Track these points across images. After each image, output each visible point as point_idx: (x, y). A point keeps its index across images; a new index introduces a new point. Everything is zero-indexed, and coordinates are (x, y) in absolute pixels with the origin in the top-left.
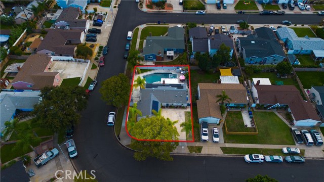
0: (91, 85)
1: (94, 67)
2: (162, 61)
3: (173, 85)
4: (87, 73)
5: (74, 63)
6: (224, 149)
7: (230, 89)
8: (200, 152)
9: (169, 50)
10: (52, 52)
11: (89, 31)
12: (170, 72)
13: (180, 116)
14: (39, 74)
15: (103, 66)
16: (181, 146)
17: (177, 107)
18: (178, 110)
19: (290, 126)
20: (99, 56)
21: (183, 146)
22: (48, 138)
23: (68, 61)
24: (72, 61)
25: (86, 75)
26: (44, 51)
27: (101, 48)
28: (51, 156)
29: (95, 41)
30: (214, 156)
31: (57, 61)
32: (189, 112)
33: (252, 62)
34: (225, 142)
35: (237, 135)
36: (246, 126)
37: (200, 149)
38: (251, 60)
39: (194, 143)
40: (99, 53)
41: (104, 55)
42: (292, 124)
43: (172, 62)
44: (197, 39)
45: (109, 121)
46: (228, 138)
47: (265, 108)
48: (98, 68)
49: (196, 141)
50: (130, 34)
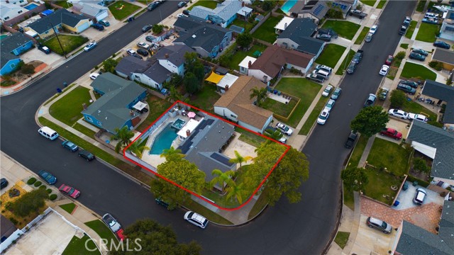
0: (111, 224)
1: (69, 208)
2: (141, 122)
6: (301, 133)
7: (243, 86)
9: (132, 104)
12: (168, 123)
13: (241, 146)
15: (81, 194)
17: (228, 143)
18: (233, 144)
19: (304, 77)
24: (20, 236)
25: (78, 226)
29: (6, 183)
30: (305, 144)
32: (241, 136)
34: (295, 128)
36: (286, 103)
41: (55, 183)
42: (302, 75)
43: (151, 112)
46: (291, 123)
48: (78, 203)
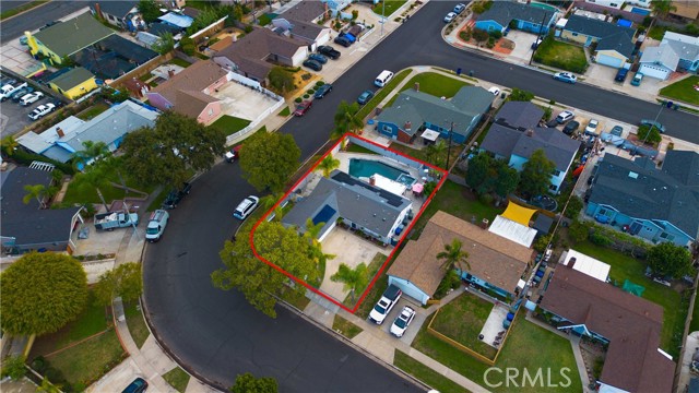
1: (284, 113)
2: (409, 145)
3: (384, 194)
4: (266, 119)
5: (259, 94)
6: (400, 356)
8: (352, 336)
9: (433, 128)
10: (234, 65)
11: (321, 50)
12: (408, 170)
13: (364, 257)
14: (191, 93)
15: (299, 116)
16: (326, 309)
17: (368, 238)
18: (367, 244)
20: (306, 97)
21: (329, 310)
22: (139, 195)
23: (253, 88)
24: (257, 90)
25: (262, 121)
26: (223, 60)
27: (320, 84)
28: (122, 222)
29: (317, 69)
31: (237, 82)
32: (384, 257)
33: (604, 217)
34: (412, 345)
35: (447, 344)
36: (482, 338)
37: (355, 331)
38: (602, 212)
39: (353, 316)
40: (310, 92)
41: (317, 98)
44: (506, 125)
45: (238, 209)
46: (425, 341)
47: (555, 324)
48: (290, 117)
49: (358, 315)
50: (384, 75)
